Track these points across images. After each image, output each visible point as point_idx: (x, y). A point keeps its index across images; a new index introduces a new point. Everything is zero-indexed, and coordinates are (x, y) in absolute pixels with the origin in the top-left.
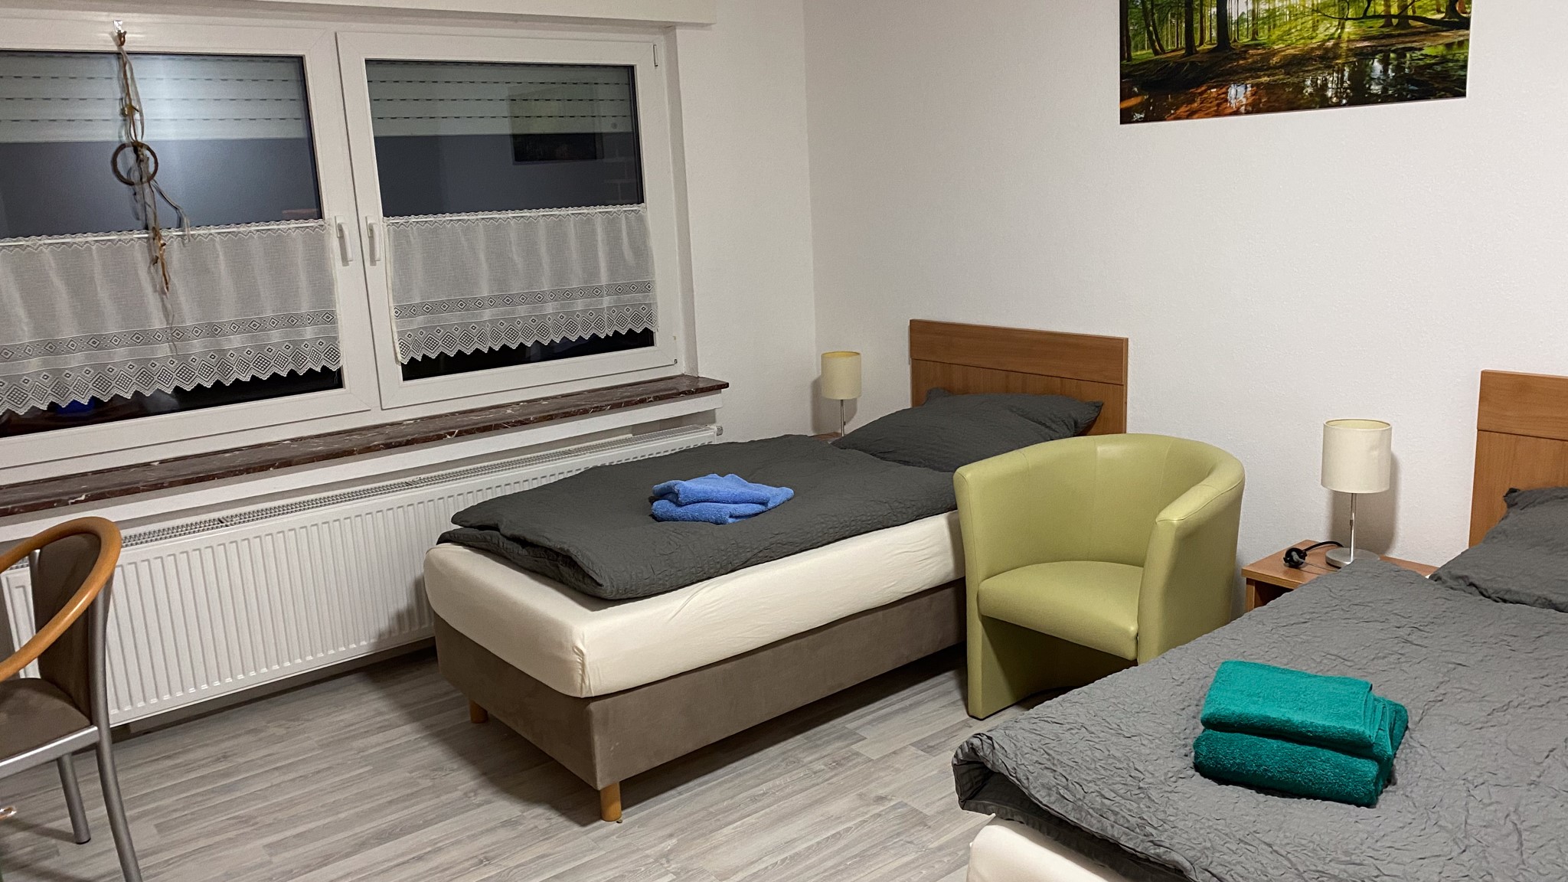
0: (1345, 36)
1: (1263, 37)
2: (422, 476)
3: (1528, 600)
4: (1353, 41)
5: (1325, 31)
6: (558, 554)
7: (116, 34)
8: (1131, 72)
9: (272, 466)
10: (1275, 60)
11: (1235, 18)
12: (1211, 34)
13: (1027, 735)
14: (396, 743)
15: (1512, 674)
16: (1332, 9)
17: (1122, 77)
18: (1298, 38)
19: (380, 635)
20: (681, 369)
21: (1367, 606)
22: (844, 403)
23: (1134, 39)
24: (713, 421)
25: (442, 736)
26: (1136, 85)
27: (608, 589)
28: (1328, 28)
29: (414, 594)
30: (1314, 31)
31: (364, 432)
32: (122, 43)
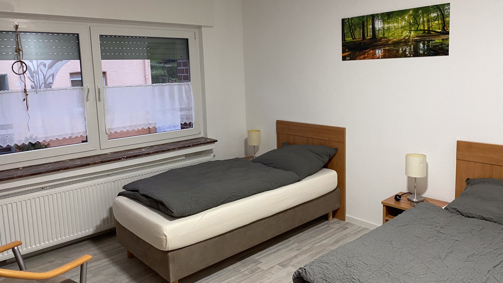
0: (411, 36)
1: (386, 35)
2: (113, 172)
3: (476, 216)
4: (414, 37)
5: (405, 34)
6: (158, 201)
7: (15, 26)
8: (345, 45)
9: (62, 169)
10: (390, 42)
11: (377, 29)
12: (370, 34)
13: (317, 268)
14: (102, 265)
15: (473, 243)
16: (407, 27)
17: (342, 46)
18: (397, 36)
19: (97, 227)
20: (202, 135)
21: (425, 219)
22: (255, 147)
23: (346, 34)
24: (212, 153)
25: (117, 263)
26: (347, 49)
27: (175, 214)
28: (406, 33)
29: (109, 212)
30: (402, 34)
31: (94, 157)
32: (17, 29)
